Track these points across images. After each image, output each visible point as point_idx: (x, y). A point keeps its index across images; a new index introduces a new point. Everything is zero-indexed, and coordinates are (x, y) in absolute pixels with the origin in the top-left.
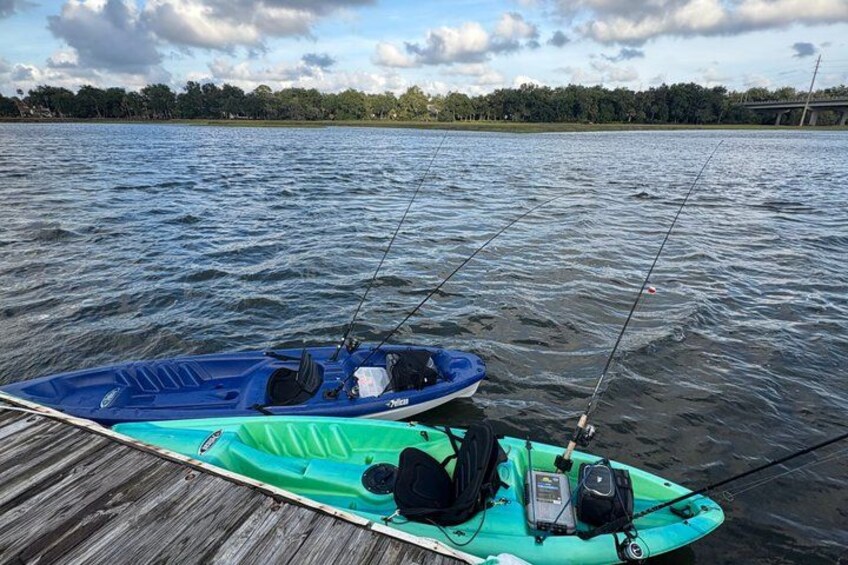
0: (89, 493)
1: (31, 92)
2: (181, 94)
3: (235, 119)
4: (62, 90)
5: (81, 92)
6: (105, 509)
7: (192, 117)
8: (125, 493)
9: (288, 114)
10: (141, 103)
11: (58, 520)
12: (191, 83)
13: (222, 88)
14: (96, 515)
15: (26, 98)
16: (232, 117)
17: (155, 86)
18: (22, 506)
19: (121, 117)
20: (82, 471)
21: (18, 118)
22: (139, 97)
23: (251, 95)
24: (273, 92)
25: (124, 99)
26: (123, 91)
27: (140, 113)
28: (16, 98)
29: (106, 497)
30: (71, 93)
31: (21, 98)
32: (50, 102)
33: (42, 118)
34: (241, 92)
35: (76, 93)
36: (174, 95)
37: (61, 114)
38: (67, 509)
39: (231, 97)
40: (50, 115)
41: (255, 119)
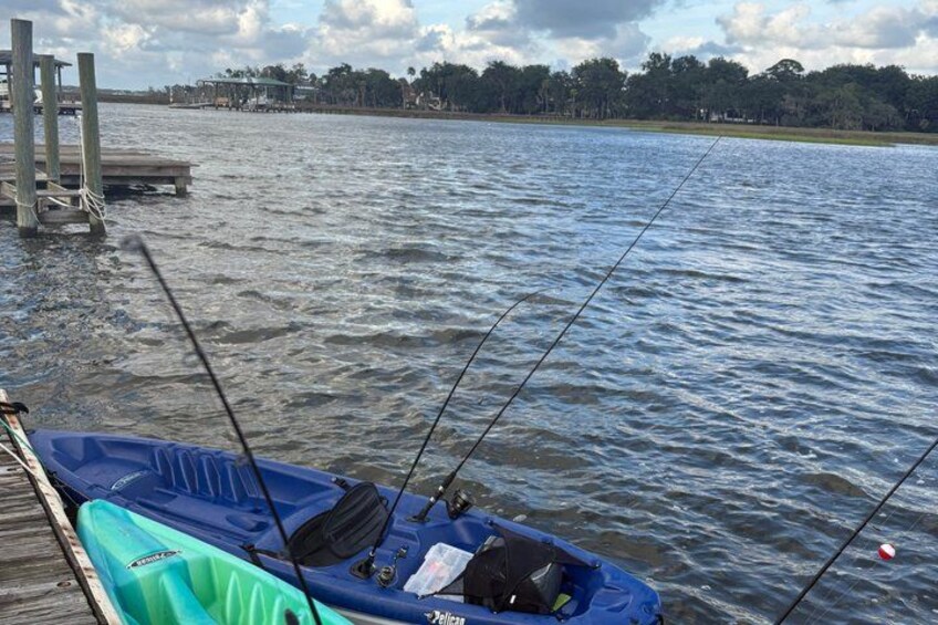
1: (424, 72)
2: (635, 77)
3: (720, 121)
4: (465, 69)
5: (487, 72)
7: (641, 117)
9: (825, 116)
10: (568, 89)
12: (656, 57)
13: (707, 66)
15: (417, 80)
16: (715, 118)
17: (596, 61)
19: (532, 113)
21: (399, 109)
22: (569, 80)
23: (760, 79)
24: (806, 72)
25: (545, 84)
26: (546, 70)
27: (562, 108)
28: (403, 80)
30: (474, 73)
31: (410, 79)
32: (443, 86)
33: (427, 111)
34: (744, 72)
35: (480, 74)
36: (625, 76)
37: (453, 106)
39: (721, 81)
40: (438, 107)
41: (758, 123)
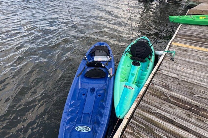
0: (163, 103)
6: (168, 98)
8: (161, 96)
11: (175, 107)
14: (170, 99)
18: (172, 119)
20: (154, 109)
29: (164, 99)
38: (170, 106)
